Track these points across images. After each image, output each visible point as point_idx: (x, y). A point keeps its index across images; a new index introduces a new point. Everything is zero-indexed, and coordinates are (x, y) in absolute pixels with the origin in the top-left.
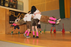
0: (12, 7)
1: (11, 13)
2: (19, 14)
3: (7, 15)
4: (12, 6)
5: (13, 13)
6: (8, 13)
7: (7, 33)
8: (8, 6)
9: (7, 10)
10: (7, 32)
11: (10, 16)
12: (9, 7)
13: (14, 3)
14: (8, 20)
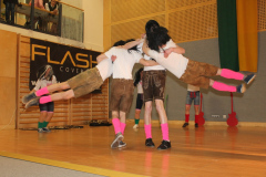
0: (41, 29)
1: (37, 50)
2: (68, 53)
3: (20, 59)
4: (40, 24)
5: (45, 51)
6: (25, 50)
7: (20, 126)
8: (27, 23)
9: (21, 39)
10: (19, 120)
11: (32, 63)
12: (28, 26)
13: (50, 14)
14: (24, 75)
